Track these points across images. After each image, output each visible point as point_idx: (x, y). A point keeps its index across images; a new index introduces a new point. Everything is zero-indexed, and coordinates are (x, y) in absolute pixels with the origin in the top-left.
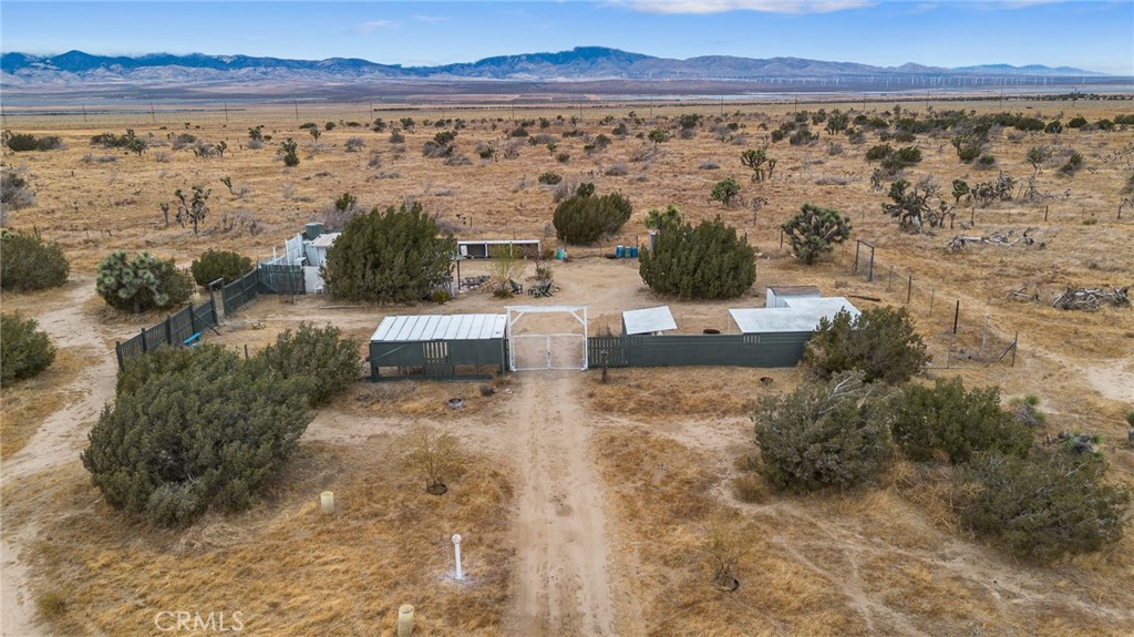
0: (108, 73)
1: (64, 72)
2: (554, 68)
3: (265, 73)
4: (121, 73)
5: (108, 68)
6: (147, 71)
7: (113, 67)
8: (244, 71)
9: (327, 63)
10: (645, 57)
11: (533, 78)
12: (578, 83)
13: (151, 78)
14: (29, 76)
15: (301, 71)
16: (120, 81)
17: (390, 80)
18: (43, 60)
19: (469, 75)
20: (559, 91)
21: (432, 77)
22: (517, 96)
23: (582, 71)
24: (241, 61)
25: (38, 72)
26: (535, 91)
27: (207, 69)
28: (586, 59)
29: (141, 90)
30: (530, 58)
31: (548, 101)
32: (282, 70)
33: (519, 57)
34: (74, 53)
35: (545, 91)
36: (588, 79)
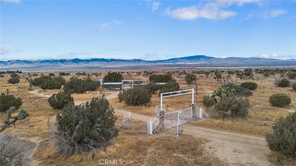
0: (83, 63)
1: (74, 63)
2: (188, 61)
3: (118, 63)
4: (86, 63)
5: (83, 62)
6: (92, 63)
7: (84, 62)
8: (113, 62)
9: (132, 60)
10: (213, 58)
11: (183, 63)
12: (194, 64)
13: (92, 64)
14: (66, 64)
15: (126, 62)
16: (85, 65)
17: (147, 64)
18: (70, 61)
19: (166, 63)
20: (189, 66)
21: (157, 63)
22: (178, 68)
23: (196, 61)
24: (112, 60)
25: (68, 63)
26: (182, 66)
27: (105, 62)
28: (197, 58)
29: (90, 67)
30: (182, 58)
31: (186, 69)
32: (122, 62)
33: (179, 58)
34: (76, 58)
35: (186, 66)
36: (197, 63)
